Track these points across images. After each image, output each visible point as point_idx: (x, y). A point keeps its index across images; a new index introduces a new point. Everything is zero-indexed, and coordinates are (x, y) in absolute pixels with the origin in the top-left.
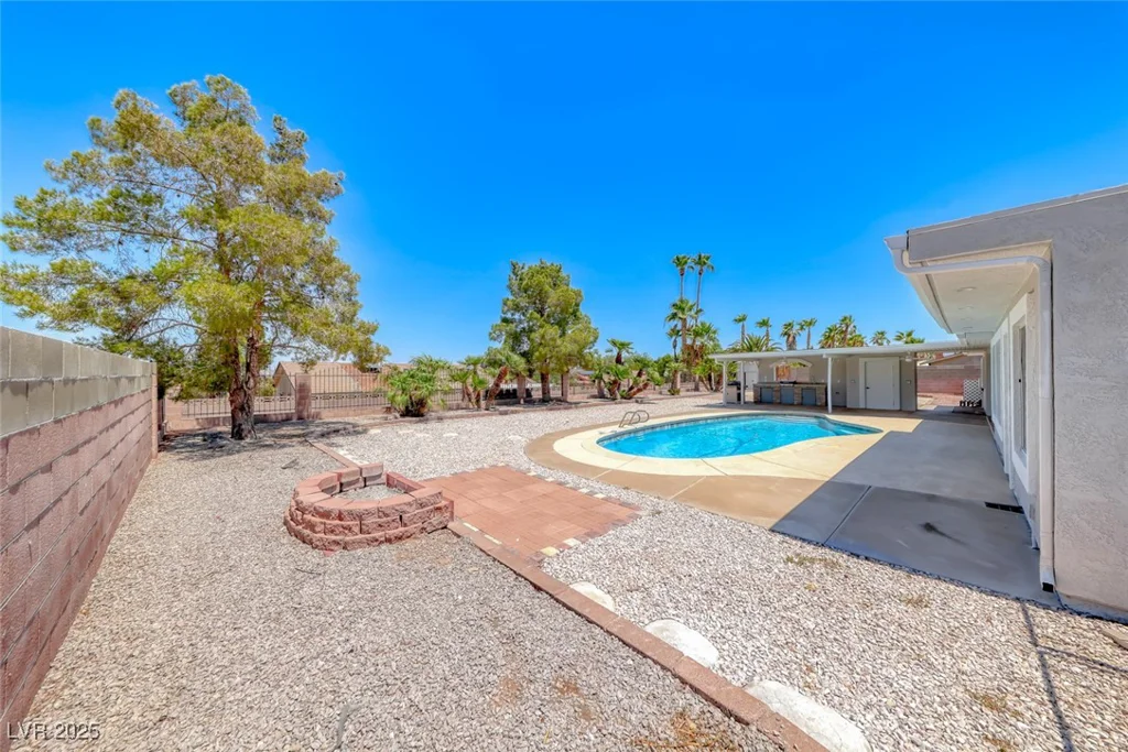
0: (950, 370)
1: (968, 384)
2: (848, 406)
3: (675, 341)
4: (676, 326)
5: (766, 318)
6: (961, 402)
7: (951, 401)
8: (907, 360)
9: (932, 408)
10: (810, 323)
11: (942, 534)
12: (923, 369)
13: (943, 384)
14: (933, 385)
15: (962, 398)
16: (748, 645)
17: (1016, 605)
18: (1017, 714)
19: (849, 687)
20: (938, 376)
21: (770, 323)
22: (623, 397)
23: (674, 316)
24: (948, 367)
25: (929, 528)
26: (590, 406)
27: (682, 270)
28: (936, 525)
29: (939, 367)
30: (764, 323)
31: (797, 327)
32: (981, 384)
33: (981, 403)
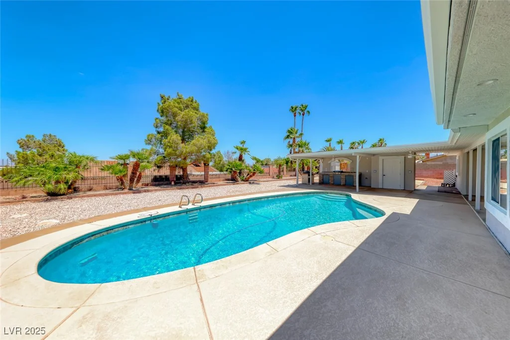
0: (434, 165)
1: (447, 173)
2: (372, 187)
3: (291, 150)
4: (289, 142)
5: (341, 139)
6: (442, 184)
7: (436, 183)
8: (409, 157)
9: (424, 188)
10: (363, 142)
12: (420, 165)
13: (430, 173)
14: (425, 173)
15: (442, 181)
20: (427, 168)
21: (343, 142)
22: (243, 180)
23: (288, 137)
24: (433, 163)
26: (219, 185)
27: (295, 113)
29: (428, 163)
30: (340, 142)
31: (357, 144)
32: (455, 173)
33: (454, 185)
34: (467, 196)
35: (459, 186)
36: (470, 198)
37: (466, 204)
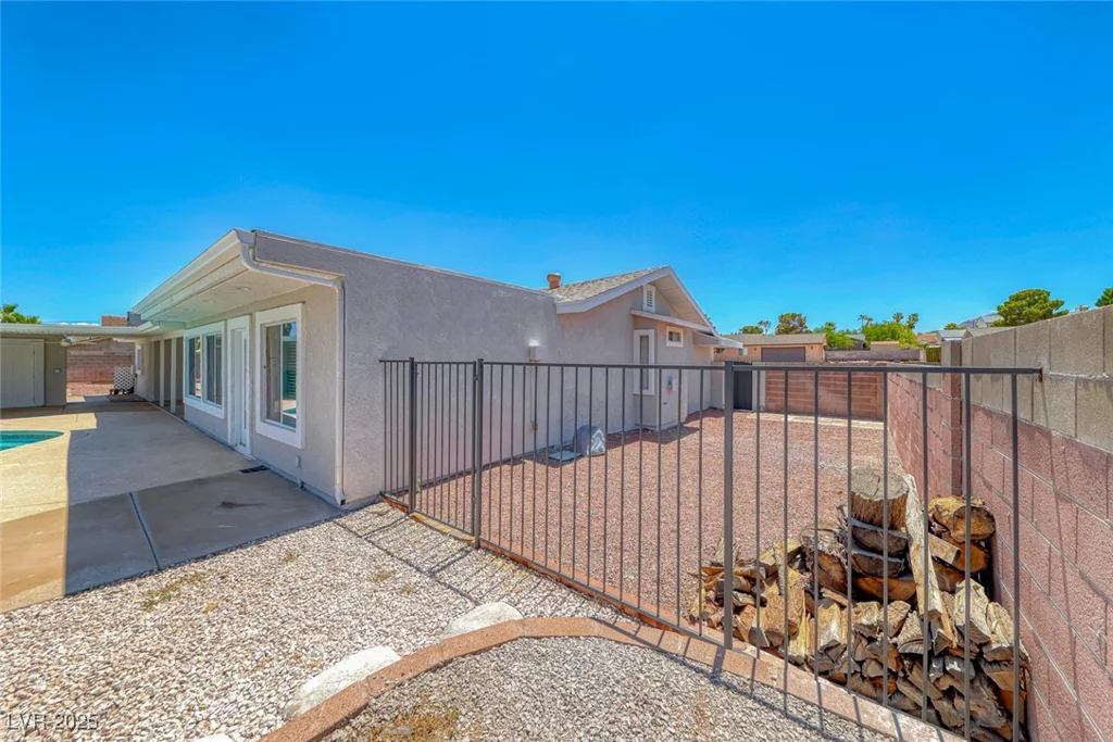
1: (119, 371)
6: (111, 391)
7: (104, 390)
11: (242, 505)
15: (112, 386)
16: (233, 697)
17: (331, 523)
18: (394, 572)
19: (330, 639)
25: (227, 505)
28: (232, 501)
32: (134, 370)
33: (132, 390)
34: (157, 402)
35: (140, 389)
36: (162, 404)
37: (156, 410)
